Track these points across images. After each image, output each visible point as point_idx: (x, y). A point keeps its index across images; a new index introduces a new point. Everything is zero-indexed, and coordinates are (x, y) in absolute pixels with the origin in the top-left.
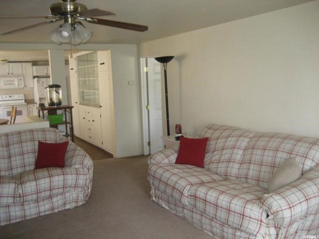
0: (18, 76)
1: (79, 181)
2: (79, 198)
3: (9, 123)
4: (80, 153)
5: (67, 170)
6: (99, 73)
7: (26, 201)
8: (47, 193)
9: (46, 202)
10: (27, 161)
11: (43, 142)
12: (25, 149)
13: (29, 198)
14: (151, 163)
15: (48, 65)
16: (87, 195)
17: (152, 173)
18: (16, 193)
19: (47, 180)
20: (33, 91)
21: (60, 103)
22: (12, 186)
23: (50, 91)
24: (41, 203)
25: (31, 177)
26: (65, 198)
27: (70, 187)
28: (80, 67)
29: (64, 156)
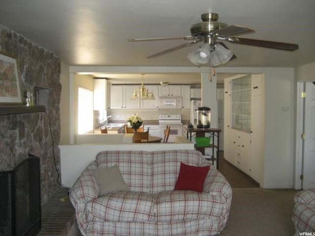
0: (176, 98)
1: (215, 209)
2: (213, 228)
3: (162, 141)
4: (220, 180)
5: (204, 196)
6: (252, 97)
7: (160, 221)
8: (181, 217)
9: (179, 225)
10: (168, 181)
11: (185, 163)
12: (167, 168)
13: (163, 218)
14: (298, 201)
15: (200, 88)
16: (222, 226)
17: (297, 213)
18: (152, 212)
19: (182, 203)
20: (189, 112)
21: (208, 126)
22: (149, 204)
23: (199, 113)
24: (174, 226)
25: (168, 198)
26: (199, 225)
27: (205, 214)
28: (234, 91)
29: (204, 181)
